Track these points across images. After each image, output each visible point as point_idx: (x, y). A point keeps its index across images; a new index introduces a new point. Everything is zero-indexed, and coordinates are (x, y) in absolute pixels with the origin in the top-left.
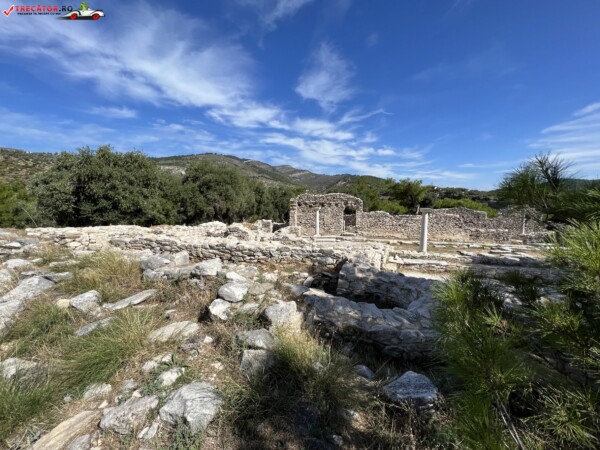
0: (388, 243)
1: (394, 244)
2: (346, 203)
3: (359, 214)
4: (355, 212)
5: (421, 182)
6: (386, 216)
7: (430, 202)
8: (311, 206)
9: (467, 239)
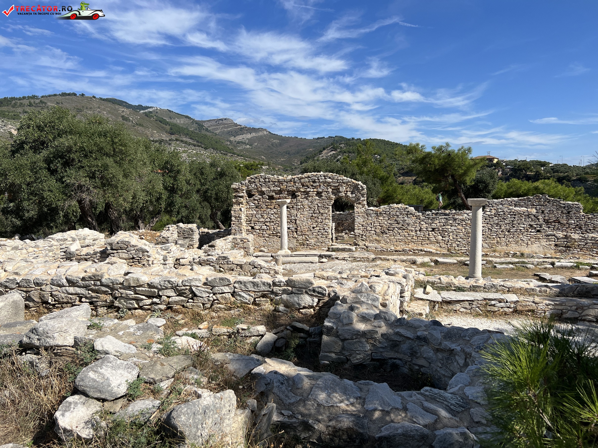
0: (414, 263)
1: (423, 265)
2: (336, 191)
3: (359, 209)
4: (352, 207)
5: (469, 150)
6: (408, 214)
7: (487, 186)
8: (271, 198)
9: (551, 252)
